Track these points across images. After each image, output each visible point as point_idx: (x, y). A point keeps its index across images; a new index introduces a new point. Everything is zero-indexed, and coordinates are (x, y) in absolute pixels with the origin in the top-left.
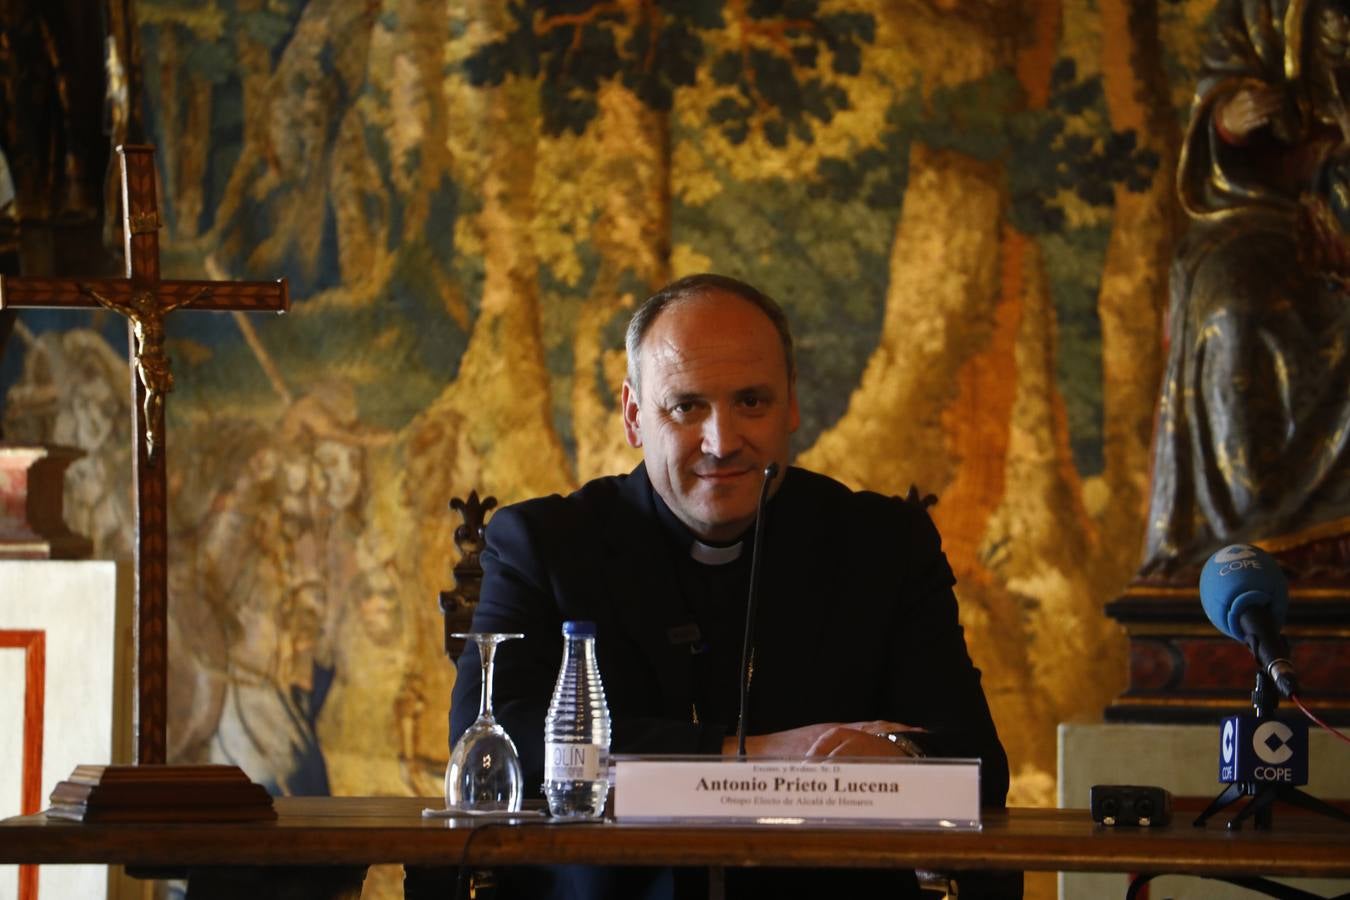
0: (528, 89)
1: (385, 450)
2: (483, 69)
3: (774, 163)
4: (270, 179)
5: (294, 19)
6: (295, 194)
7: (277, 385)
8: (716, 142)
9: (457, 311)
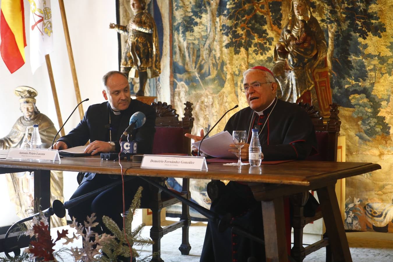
0: (232, 49)
1: (216, 96)
2: (227, 46)
3: (262, 58)
4: (203, 62)
5: (206, 41)
6: (206, 63)
7: (203, 88)
8: (254, 55)
9: (224, 78)
